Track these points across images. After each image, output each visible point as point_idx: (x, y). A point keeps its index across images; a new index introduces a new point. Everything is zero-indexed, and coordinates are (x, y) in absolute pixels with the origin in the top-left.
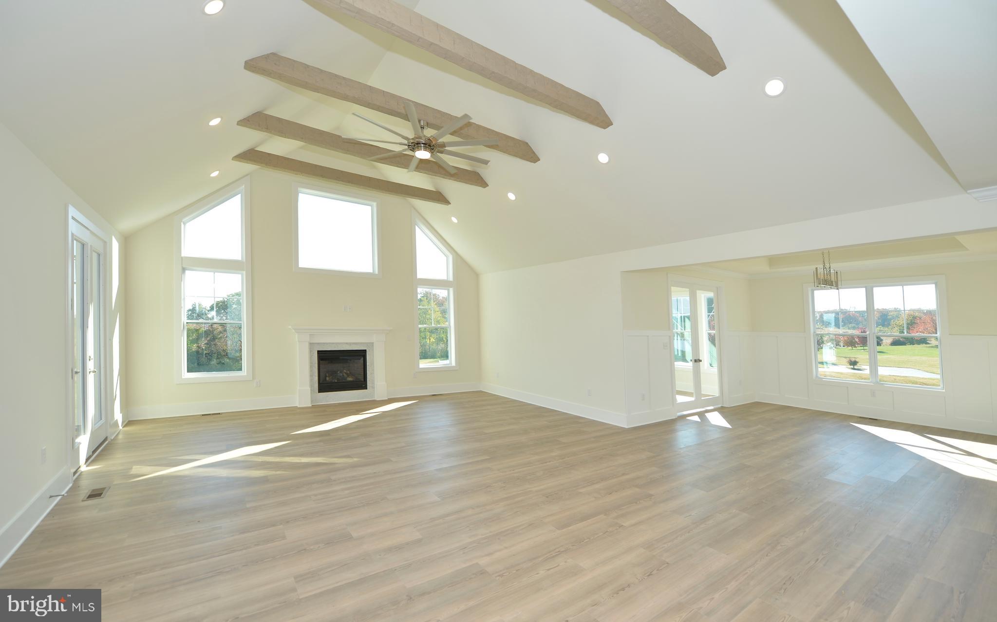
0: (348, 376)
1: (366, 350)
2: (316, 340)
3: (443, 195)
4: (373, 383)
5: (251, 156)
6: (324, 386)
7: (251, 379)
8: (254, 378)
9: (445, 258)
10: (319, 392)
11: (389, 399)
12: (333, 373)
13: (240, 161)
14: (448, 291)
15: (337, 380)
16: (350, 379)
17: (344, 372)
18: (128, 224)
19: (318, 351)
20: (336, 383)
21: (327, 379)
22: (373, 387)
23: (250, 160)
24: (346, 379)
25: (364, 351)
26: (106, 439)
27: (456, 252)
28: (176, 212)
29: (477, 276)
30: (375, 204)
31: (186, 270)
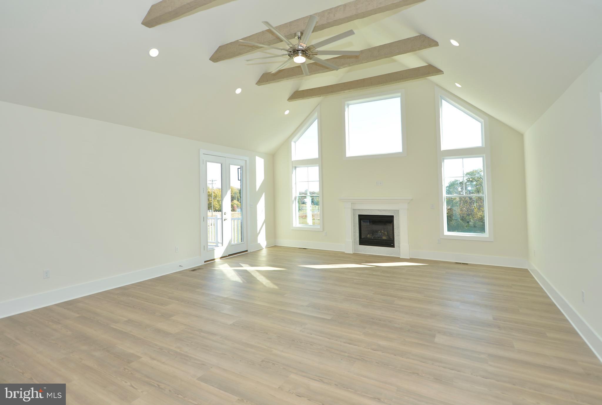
0: (384, 235)
1: (393, 216)
2: (358, 207)
3: (434, 67)
4: (399, 243)
5: (296, 95)
6: (363, 241)
8: (323, 230)
9: (480, 124)
10: (360, 245)
11: (410, 258)
12: (373, 232)
13: (292, 101)
14: (483, 157)
15: (374, 238)
16: (384, 238)
17: (382, 232)
19: (359, 215)
20: (373, 239)
21: (367, 236)
22: (399, 247)
23: (296, 98)
24: (382, 238)
25: (392, 217)
26: (247, 251)
27: (489, 115)
28: (289, 137)
29: (521, 136)
30: (400, 94)
31: (295, 168)
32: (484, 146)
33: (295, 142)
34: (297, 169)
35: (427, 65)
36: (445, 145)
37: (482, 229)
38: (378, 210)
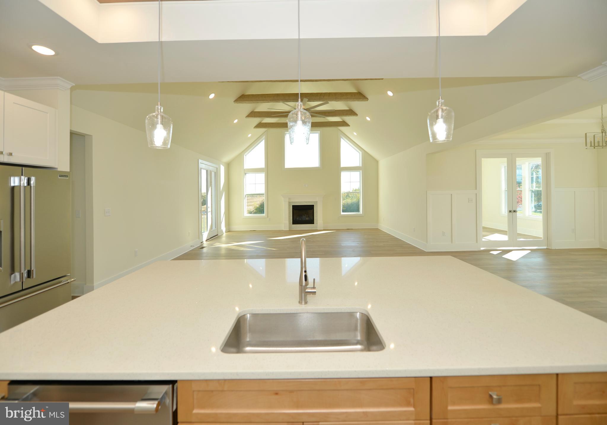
0: (307, 217)
2: (292, 200)
3: (345, 122)
4: (317, 221)
5: (260, 125)
6: (295, 222)
7: (267, 217)
8: (268, 217)
9: (359, 154)
10: (293, 224)
11: (324, 229)
12: (300, 216)
14: (360, 172)
16: (308, 219)
17: (305, 216)
18: (227, 158)
19: (293, 206)
20: (300, 220)
21: (297, 218)
22: (317, 223)
23: (261, 127)
24: (305, 219)
25: (313, 206)
26: (217, 235)
27: (364, 150)
28: (243, 152)
29: (377, 162)
30: (319, 132)
31: (246, 174)
32: (361, 166)
33: (246, 155)
34: (247, 174)
35: (342, 121)
36: (343, 165)
37: (358, 210)
38: (305, 202)
